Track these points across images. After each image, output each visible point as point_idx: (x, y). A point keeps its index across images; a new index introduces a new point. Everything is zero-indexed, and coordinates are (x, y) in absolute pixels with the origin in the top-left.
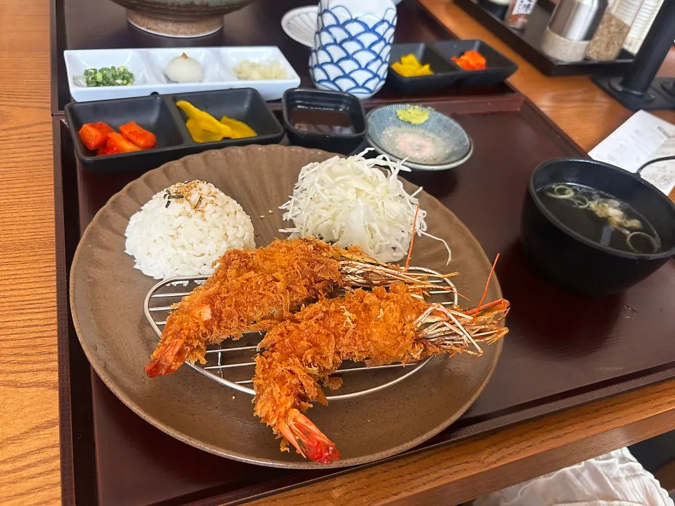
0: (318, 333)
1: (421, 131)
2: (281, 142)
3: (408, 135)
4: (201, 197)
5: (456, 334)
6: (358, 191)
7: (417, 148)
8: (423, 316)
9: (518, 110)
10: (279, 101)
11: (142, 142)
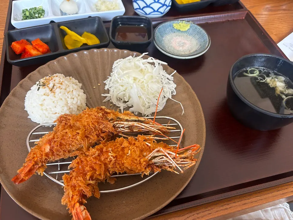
0: (95, 163)
1: (185, 34)
2: (108, 47)
3: (179, 37)
4: (54, 85)
5: (168, 162)
6: (135, 79)
7: (182, 44)
8: (152, 153)
9: (244, 18)
10: (110, 22)
11: (41, 50)
